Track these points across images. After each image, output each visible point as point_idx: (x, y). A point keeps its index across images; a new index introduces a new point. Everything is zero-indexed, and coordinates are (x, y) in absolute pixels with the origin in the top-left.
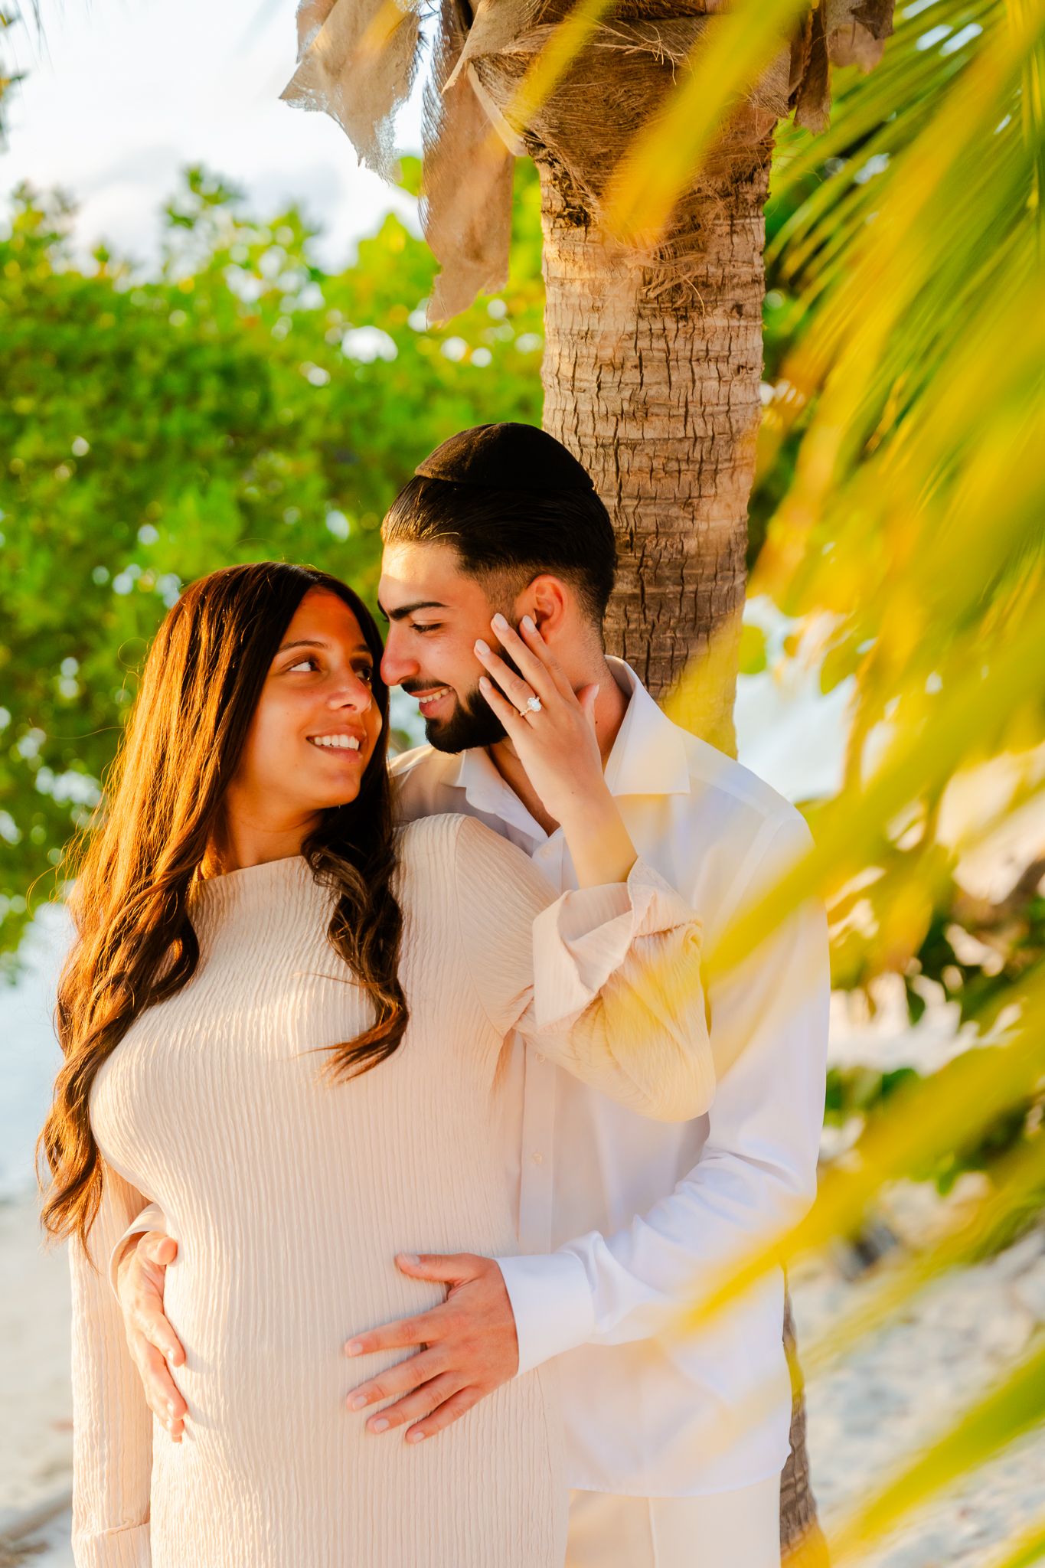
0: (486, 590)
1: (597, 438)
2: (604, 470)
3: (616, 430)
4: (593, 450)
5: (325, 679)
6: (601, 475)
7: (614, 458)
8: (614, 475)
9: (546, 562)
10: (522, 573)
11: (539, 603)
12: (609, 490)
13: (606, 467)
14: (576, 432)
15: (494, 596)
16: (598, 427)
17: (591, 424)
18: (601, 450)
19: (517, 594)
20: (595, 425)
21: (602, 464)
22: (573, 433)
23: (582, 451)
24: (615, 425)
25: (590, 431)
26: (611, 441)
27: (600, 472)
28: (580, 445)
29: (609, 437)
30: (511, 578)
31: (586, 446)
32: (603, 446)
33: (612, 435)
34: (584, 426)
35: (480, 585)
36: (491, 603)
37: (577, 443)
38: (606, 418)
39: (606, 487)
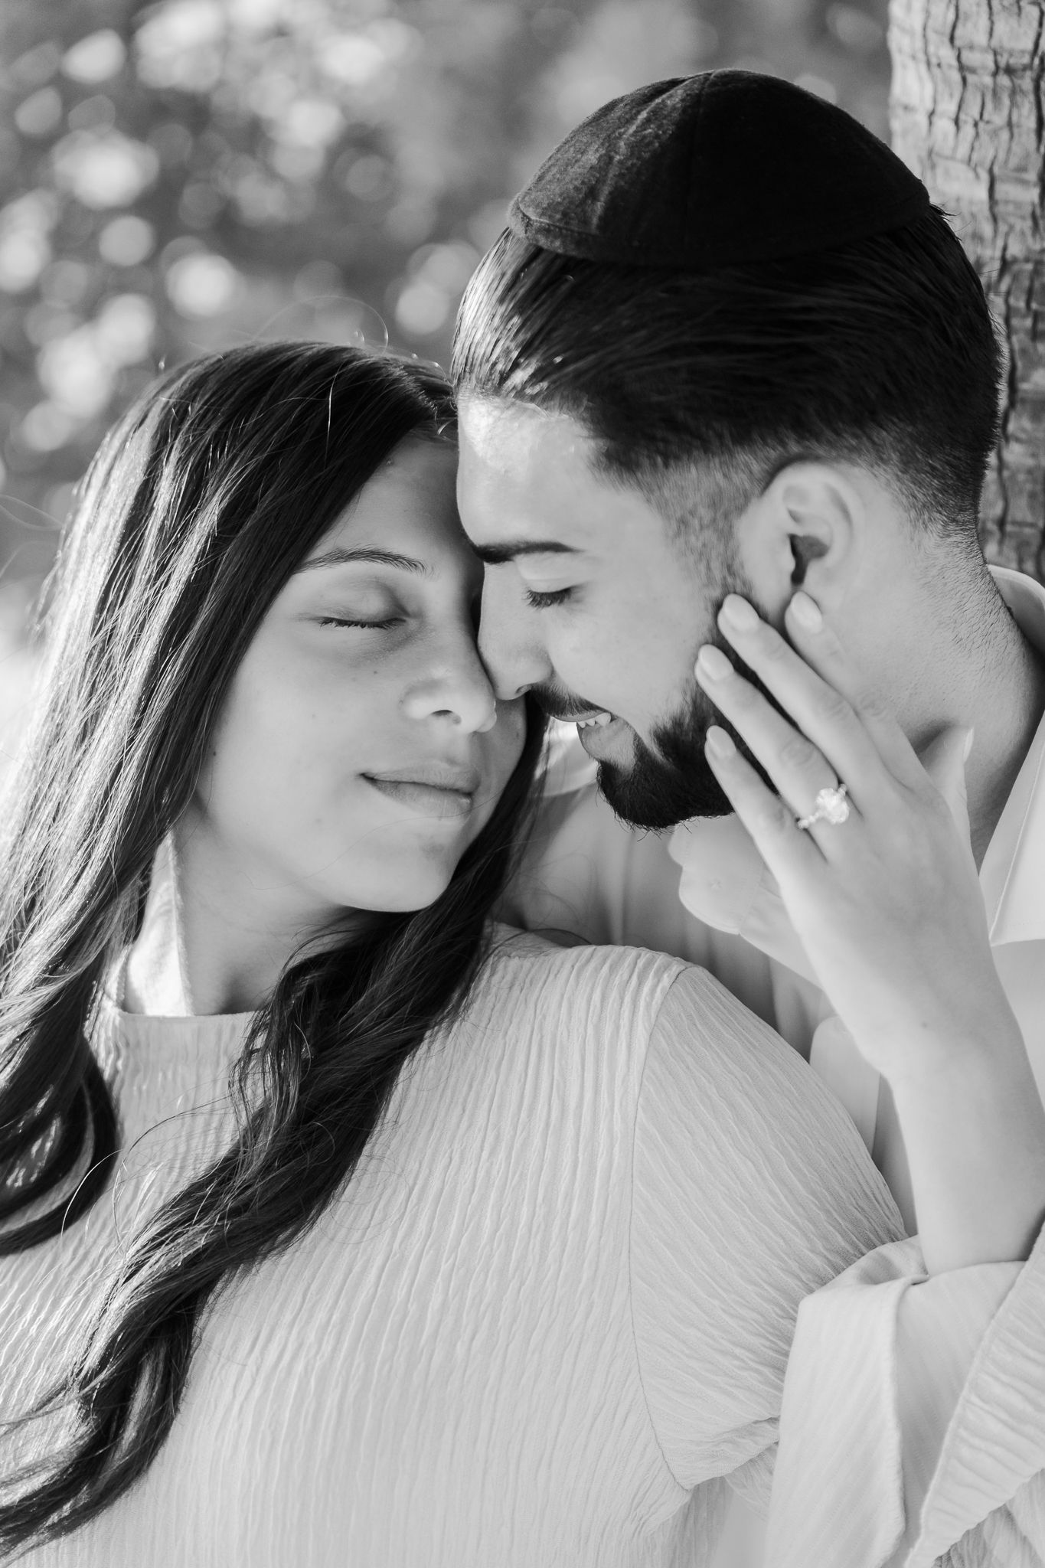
0: (662, 507)
1: (995, 53)
2: (1010, 124)
3: (1039, 36)
4: (988, 80)
5: (408, 639)
6: (1005, 135)
7: (1032, 98)
8: (1033, 137)
9: (803, 429)
10: (750, 462)
11: (795, 517)
12: (1022, 169)
13: (1015, 118)
14: (952, 39)
15: (683, 522)
16: (1001, 27)
17: (983, 22)
18: (1004, 80)
19: (741, 509)
20: (992, 23)
21: (1005, 112)
22: (946, 40)
23: (964, 80)
24: (1035, 24)
25: (981, 39)
26: (1026, 60)
27: (1001, 128)
28: (962, 68)
29: (1023, 52)
30: (719, 476)
31: (973, 71)
32: (1010, 71)
33: (1030, 46)
34: (969, 25)
35: (648, 501)
36: (678, 534)
37: (955, 63)
38: (1015, 9)
39: (1014, 162)
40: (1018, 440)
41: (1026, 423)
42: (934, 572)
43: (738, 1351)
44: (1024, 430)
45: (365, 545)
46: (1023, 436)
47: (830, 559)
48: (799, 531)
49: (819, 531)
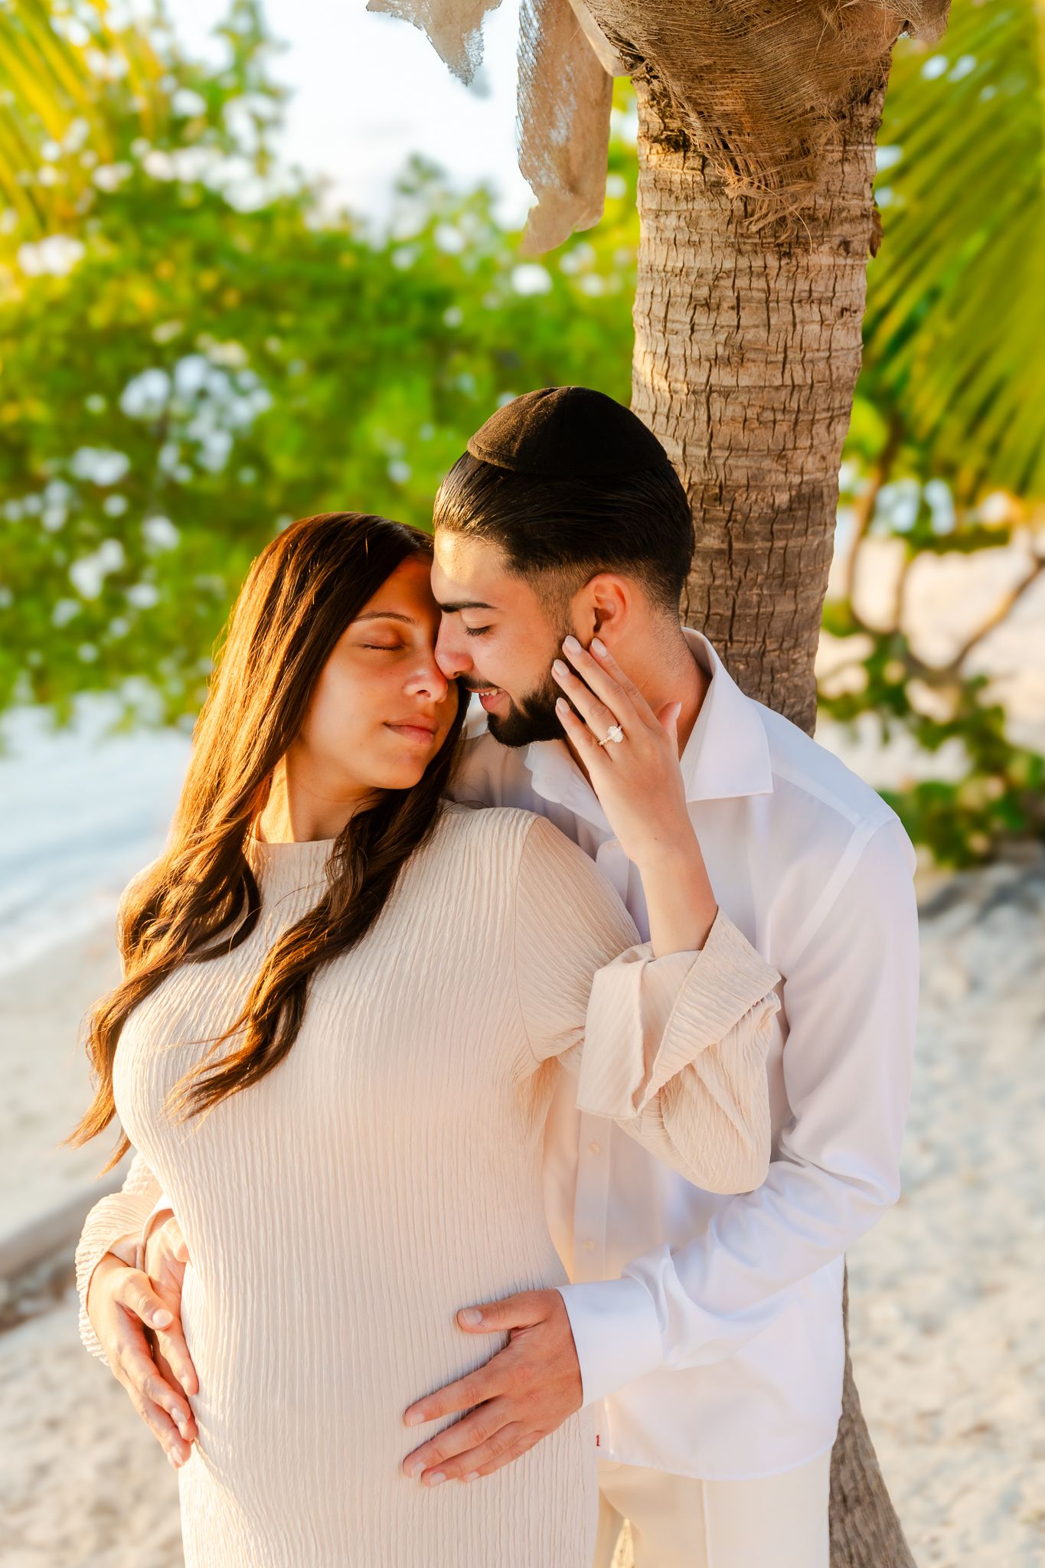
0: (537, 590)
1: (688, 385)
2: (694, 418)
3: (709, 376)
4: (684, 397)
5: (405, 656)
6: (692, 424)
7: (705, 405)
8: (705, 424)
9: (605, 558)
10: (579, 571)
11: (599, 600)
12: (699, 440)
13: (697, 415)
14: (666, 377)
15: (546, 597)
16: (690, 372)
17: (682, 369)
18: (692, 397)
19: (574, 594)
20: (687, 370)
21: (692, 413)
22: (663, 378)
23: (672, 397)
24: (708, 370)
25: (681, 377)
26: (703, 387)
27: (690, 420)
28: (670, 391)
29: (701, 384)
30: (565, 577)
31: (676, 392)
32: (694, 392)
33: (705, 381)
34: (675, 370)
35: (530, 586)
36: (543, 603)
37: (667, 389)
38: (698, 363)
39: (696, 436)
40: (695, 571)
41: (699, 563)
42: (659, 630)
43: (566, 995)
44: (698, 566)
45: (386, 610)
46: (698, 569)
47: (613, 621)
48: (599, 607)
49: (610, 608)
